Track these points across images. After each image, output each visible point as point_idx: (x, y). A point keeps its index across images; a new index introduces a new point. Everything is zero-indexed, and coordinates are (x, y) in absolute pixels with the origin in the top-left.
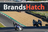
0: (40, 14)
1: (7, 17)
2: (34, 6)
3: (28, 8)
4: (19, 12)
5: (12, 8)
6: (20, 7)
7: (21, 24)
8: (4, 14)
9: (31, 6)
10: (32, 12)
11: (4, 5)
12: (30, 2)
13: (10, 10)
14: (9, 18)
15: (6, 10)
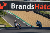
0: (49, 14)
2: (43, 5)
3: (37, 8)
4: (27, 11)
5: (20, 7)
6: (28, 6)
7: (29, 24)
8: (11, 14)
9: (40, 5)
11: (12, 4)
12: (39, 1)
13: (18, 9)
14: (17, 17)
15: (13, 9)
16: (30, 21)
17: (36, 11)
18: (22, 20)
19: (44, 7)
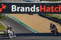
0: (57, 17)
1: (16, 20)
2: (50, 7)
4: (31, 15)
5: (22, 10)
6: (32, 8)
7: (33, 29)
8: (11, 18)
10: (47, 14)
11: (12, 6)
12: (45, 2)
14: (18, 22)
15: (14, 12)
16: (34, 26)
17: (42, 14)
18: (24, 25)
19: (51, 9)
